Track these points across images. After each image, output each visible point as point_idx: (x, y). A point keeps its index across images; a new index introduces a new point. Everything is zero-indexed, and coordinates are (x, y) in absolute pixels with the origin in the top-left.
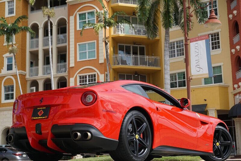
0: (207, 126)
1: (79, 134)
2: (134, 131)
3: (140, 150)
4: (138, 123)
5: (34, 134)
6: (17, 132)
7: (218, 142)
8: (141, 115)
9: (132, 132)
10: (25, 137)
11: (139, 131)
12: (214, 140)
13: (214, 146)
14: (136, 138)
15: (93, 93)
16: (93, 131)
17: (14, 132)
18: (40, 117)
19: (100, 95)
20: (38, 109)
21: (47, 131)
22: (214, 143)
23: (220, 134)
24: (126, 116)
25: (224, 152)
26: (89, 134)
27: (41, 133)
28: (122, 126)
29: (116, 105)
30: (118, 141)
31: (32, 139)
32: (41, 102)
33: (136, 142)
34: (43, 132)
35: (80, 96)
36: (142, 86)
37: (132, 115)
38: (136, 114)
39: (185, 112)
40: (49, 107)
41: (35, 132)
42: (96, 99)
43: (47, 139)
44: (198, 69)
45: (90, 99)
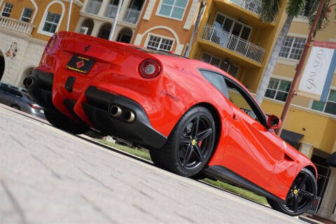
0: (291, 163)
1: (119, 110)
2: (193, 133)
3: (191, 161)
4: (201, 125)
5: (61, 87)
6: (41, 77)
7: (297, 189)
8: (210, 117)
9: (189, 134)
10: (49, 88)
11: (199, 137)
12: (293, 185)
13: (290, 193)
14: (191, 144)
15: (158, 64)
16: (139, 113)
17: (37, 76)
18: (78, 69)
19: (166, 70)
20: (80, 57)
21: (80, 91)
22: (292, 188)
23: (304, 181)
24: (189, 110)
25: (300, 204)
26: (133, 115)
27: (71, 91)
28: (179, 121)
29: (181, 92)
30: (166, 137)
31: (58, 93)
32: (87, 50)
33: (190, 149)
34: (74, 90)
35: (139, 61)
36: (225, 79)
37: (198, 112)
38: (204, 112)
39: (269, 135)
40: (94, 61)
41: (64, 86)
42: (158, 72)
43: (76, 101)
44: (310, 85)
45: (150, 70)
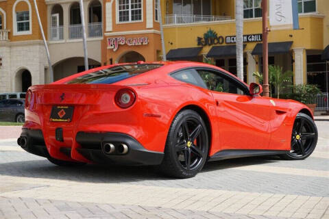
0: (284, 116)
1: (112, 146)
2: (185, 137)
3: (192, 161)
4: (190, 125)
5: (52, 139)
6: (31, 134)
7: (298, 134)
8: (195, 115)
9: (182, 139)
10: (42, 142)
11: (192, 137)
12: (293, 132)
13: (292, 140)
14: (187, 147)
15: (129, 90)
16: (130, 142)
17: (28, 135)
18: (62, 119)
19: (142, 94)
20: (59, 107)
21: (70, 139)
22: (293, 135)
23: (302, 124)
24: (176, 116)
25: (305, 146)
26: (125, 147)
27: (63, 141)
28: (170, 129)
29: (163, 105)
30: (163, 153)
31: (52, 146)
32: (63, 99)
33: (188, 151)
34: (65, 138)
35: (113, 95)
37: (183, 117)
38: (188, 114)
39: (256, 101)
40: (72, 108)
41: (54, 137)
42: (134, 99)
43: (71, 147)
44: (279, 18)
45: (126, 99)
